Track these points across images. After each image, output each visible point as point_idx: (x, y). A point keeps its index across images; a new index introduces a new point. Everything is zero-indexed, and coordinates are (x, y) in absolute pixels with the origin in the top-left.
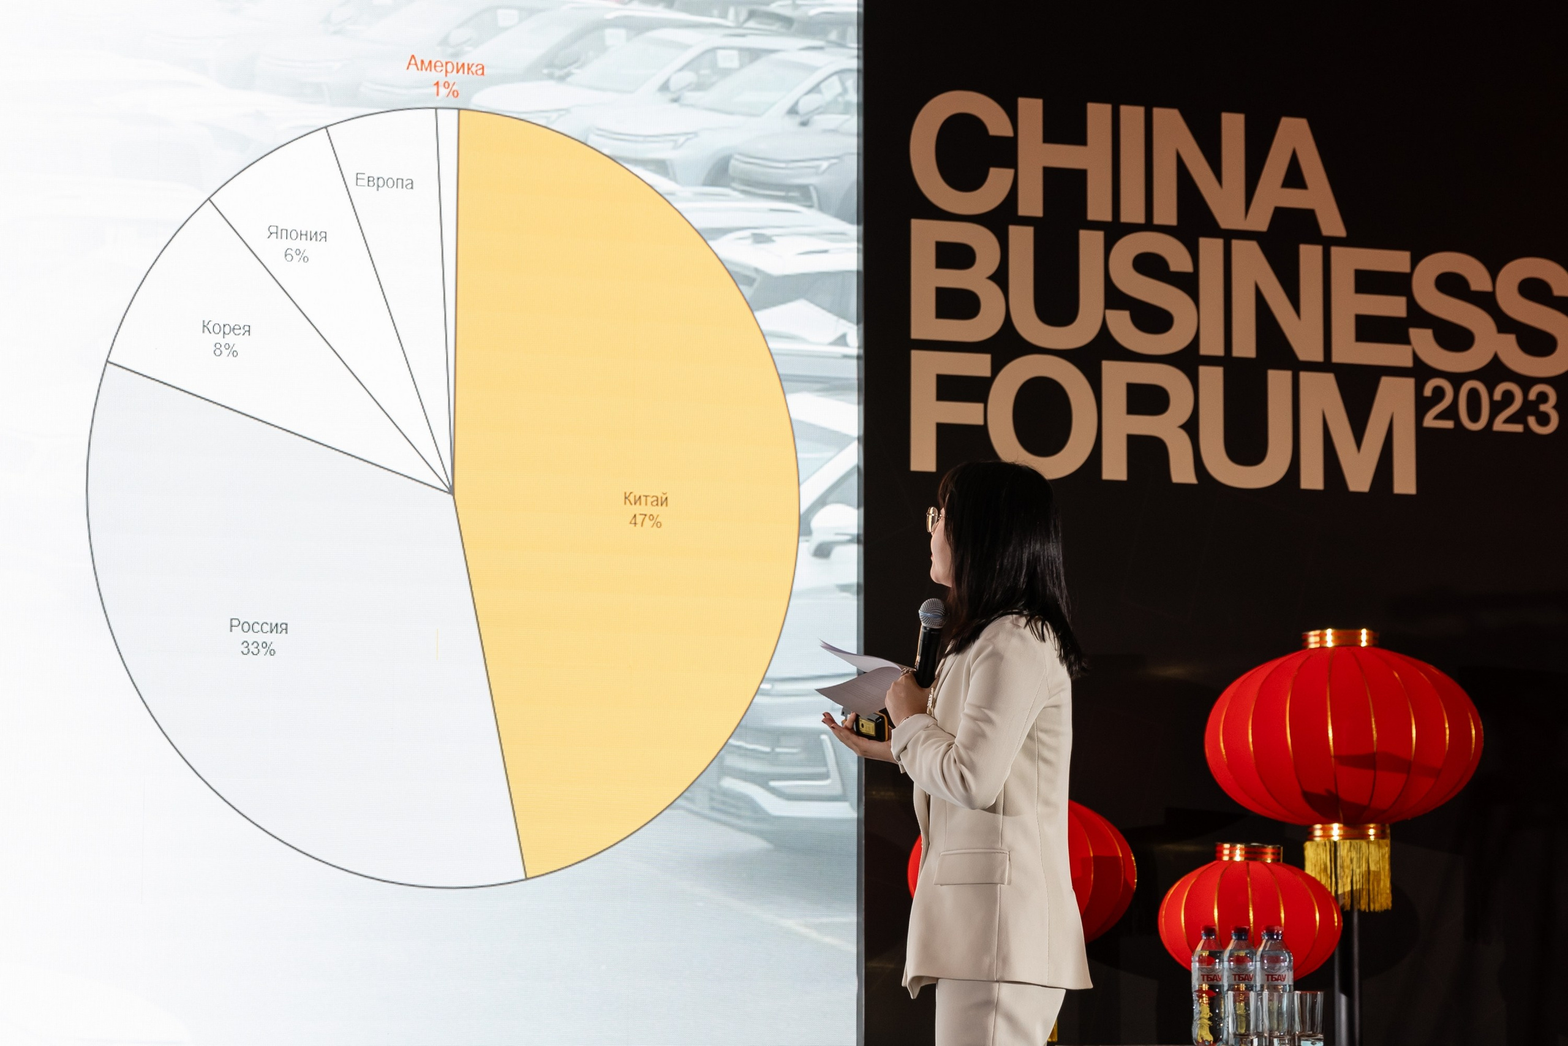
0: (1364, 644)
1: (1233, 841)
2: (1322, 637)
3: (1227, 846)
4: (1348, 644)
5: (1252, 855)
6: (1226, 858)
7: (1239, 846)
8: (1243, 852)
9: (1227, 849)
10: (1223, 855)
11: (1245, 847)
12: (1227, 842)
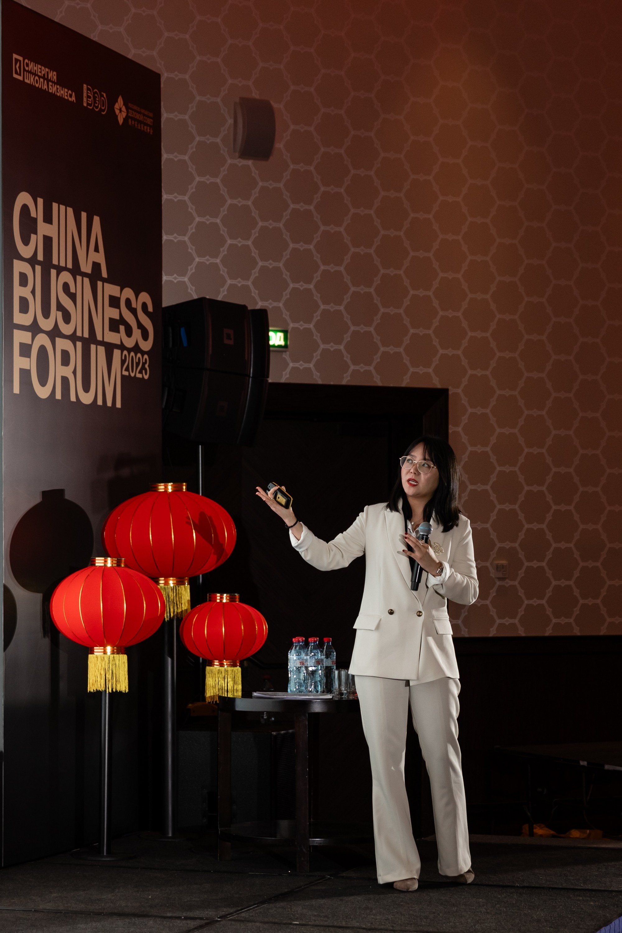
0: (184, 490)
1: (222, 593)
2: (166, 487)
3: (218, 595)
4: (177, 490)
5: (232, 599)
6: (218, 601)
7: (225, 595)
8: (228, 598)
9: (218, 596)
10: (216, 599)
11: (230, 595)
12: (219, 593)
